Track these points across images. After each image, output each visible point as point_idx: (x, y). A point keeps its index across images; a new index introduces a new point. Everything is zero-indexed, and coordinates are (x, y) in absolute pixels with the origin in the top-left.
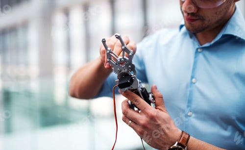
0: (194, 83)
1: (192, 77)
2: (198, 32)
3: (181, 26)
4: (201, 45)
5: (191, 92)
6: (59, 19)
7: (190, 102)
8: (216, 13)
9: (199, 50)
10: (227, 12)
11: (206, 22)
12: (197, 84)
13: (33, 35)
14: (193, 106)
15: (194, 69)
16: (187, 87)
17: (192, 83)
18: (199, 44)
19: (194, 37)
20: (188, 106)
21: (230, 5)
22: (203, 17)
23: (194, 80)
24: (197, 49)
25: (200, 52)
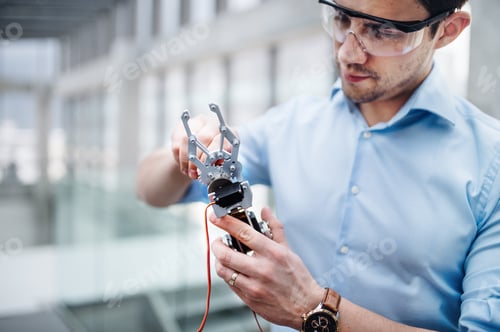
0: (355, 195)
1: (352, 184)
2: (365, 102)
3: (335, 91)
4: (370, 126)
5: (349, 211)
6: (149, 86)
7: (345, 228)
8: (401, 67)
9: (365, 135)
10: (420, 65)
11: (381, 83)
12: (360, 197)
13: (112, 107)
14: (352, 236)
15: (356, 169)
16: (342, 200)
17: (351, 194)
18: (365, 124)
19: (356, 111)
20: (342, 236)
21: (427, 53)
22: (375, 73)
23: (354, 189)
24: (362, 133)
25: (367, 139)
